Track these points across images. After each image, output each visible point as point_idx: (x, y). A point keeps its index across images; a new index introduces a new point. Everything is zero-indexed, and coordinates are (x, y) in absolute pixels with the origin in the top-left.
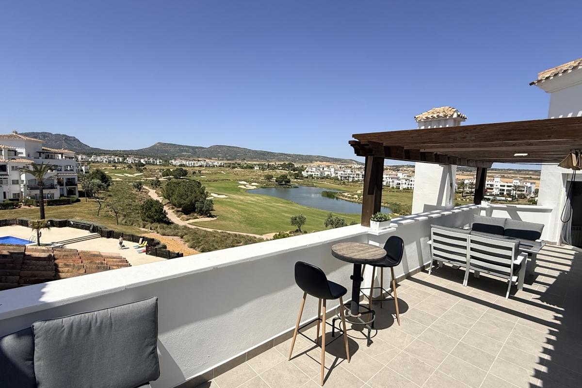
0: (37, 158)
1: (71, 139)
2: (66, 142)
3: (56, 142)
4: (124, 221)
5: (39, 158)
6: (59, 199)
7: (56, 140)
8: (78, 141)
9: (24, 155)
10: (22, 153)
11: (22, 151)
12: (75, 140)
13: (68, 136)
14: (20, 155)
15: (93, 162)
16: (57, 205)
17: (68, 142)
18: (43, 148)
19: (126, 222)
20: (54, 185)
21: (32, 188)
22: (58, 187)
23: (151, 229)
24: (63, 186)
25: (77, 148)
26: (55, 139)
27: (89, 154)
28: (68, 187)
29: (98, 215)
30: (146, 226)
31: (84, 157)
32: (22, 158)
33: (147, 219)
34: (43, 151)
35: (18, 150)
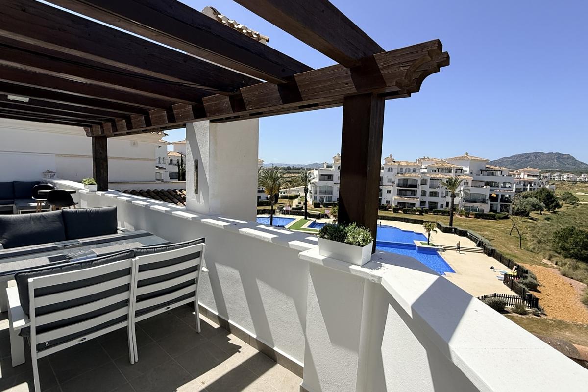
0: (478, 175)
1: (564, 157)
2: (558, 161)
3: (547, 161)
4: (532, 247)
5: (480, 175)
6: (488, 213)
7: (547, 160)
8: (574, 158)
9: (468, 173)
10: (466, 171)
11: (467, 169)
12: (569, 157)
13: (562, 154)
14: (465, 173)
15: (582, 182)
16: (483, 219)
17: (561, 160)
18: (487, 166)
19: (534, 249)
20: (485, 199)
21: (467, 201)
22: (489, 202)
23: (556, 264)
24: (497, 202)
25: (571, 166)
26: (547, 158)
27: (579, 173)
28: (501, 203)
29: (510, 235)
30: (552, 259)
31: (571, 176)
32: (466, 175)
33: (559, 250)
34: (486, 169)
35: (464, 169)
